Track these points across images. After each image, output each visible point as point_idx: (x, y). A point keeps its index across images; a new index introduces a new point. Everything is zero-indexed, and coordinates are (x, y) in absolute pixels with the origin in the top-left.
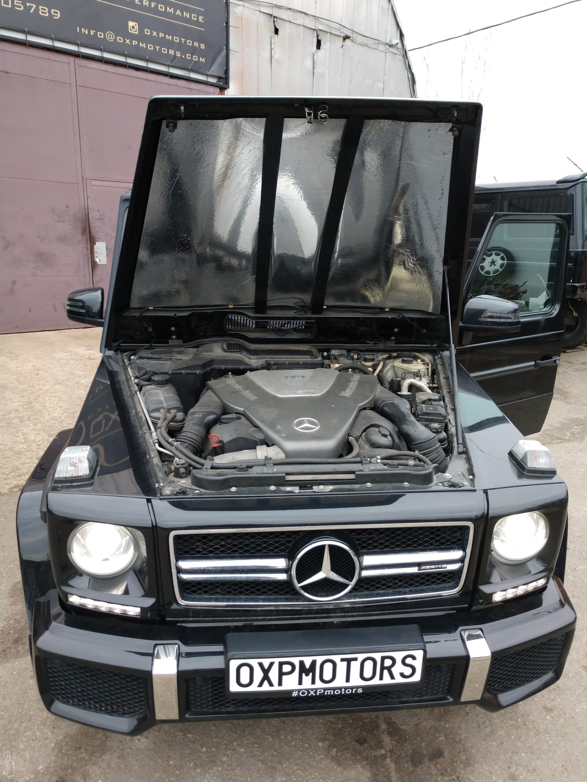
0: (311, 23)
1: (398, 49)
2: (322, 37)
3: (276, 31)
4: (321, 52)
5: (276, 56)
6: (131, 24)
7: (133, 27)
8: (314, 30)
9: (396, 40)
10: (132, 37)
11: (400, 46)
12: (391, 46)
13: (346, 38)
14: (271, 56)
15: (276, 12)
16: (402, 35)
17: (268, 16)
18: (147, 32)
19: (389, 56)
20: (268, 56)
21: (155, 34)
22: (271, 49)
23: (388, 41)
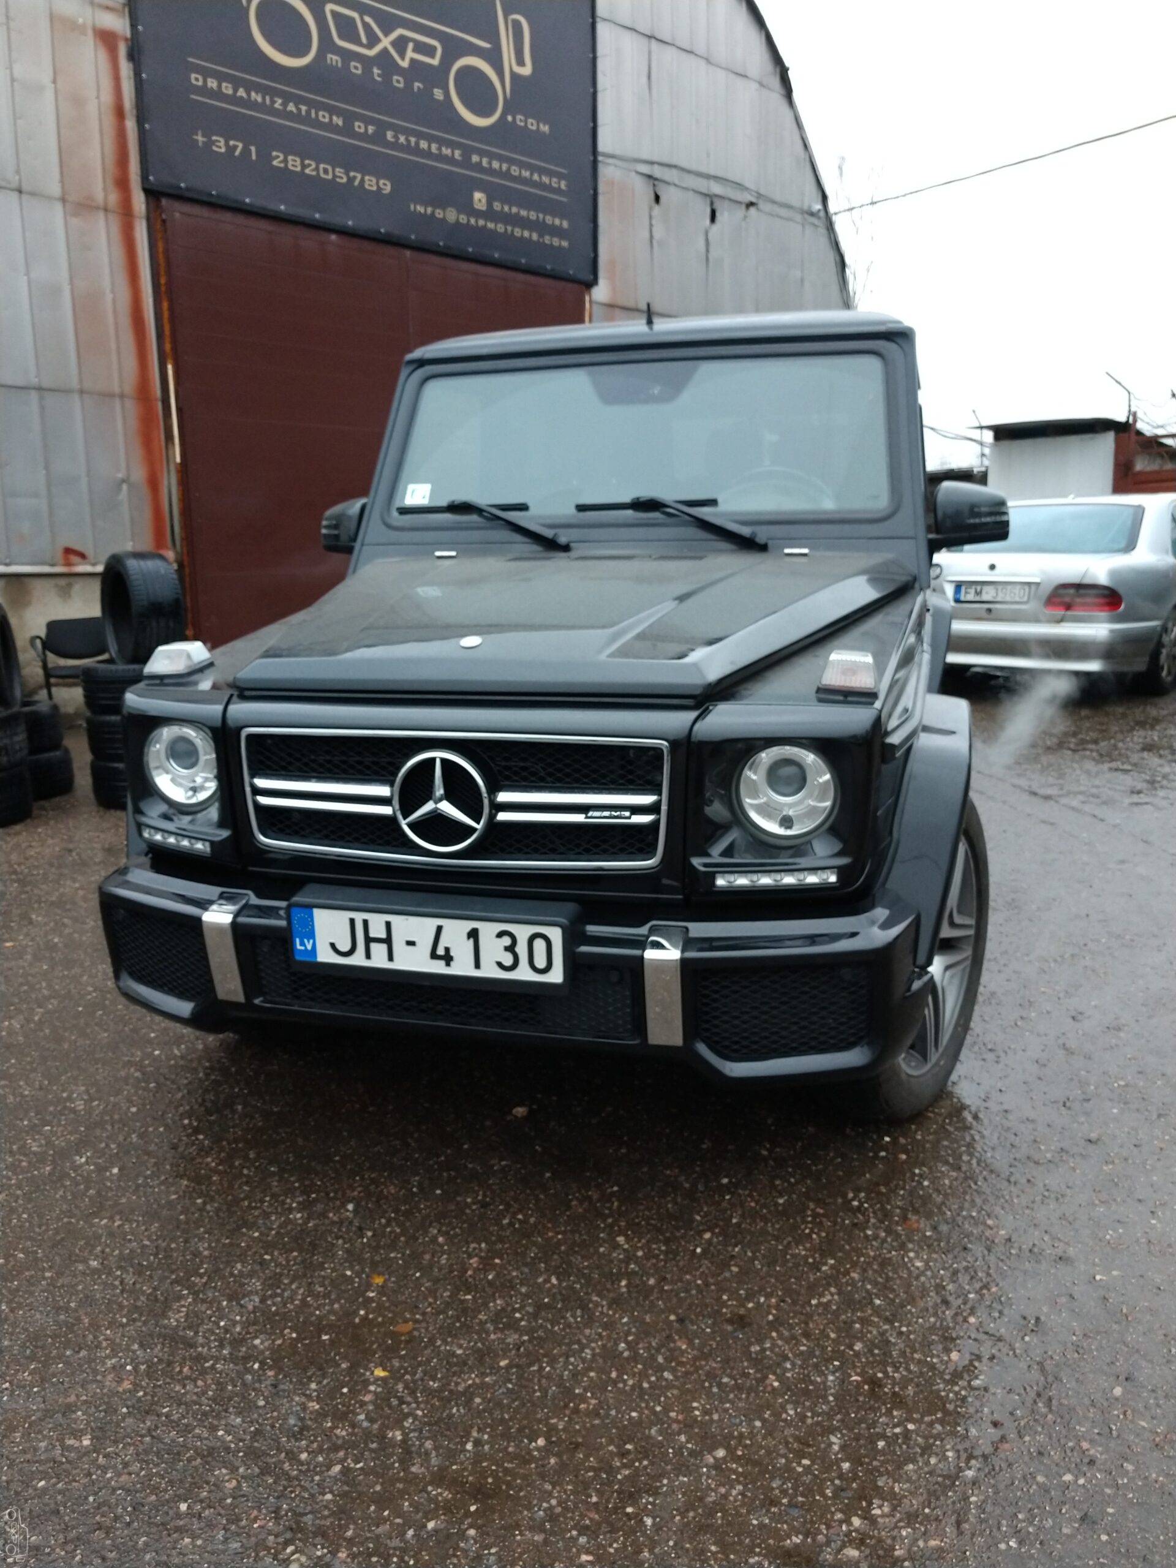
0: (702, 185)
1: (819, 218)
2: (718, 205)
3: (657, 199)
4: (715, 229)
5: (657, 235)
6: (477, 195)
7: (480, 200)
8: (706, 195)
9: (818, 206)
10: (478, 214)
11: (822, 214)
12: (812, 214)
13: (751, 204)
14: (651, 237)
15: (657, 172)
16: (824, 198)
17: (645, 179)
18: (497, 206)
19: (809, 230)
20: (647, 235)
21: (506, 208)
22: (651, 225)
23: (806, 207)
